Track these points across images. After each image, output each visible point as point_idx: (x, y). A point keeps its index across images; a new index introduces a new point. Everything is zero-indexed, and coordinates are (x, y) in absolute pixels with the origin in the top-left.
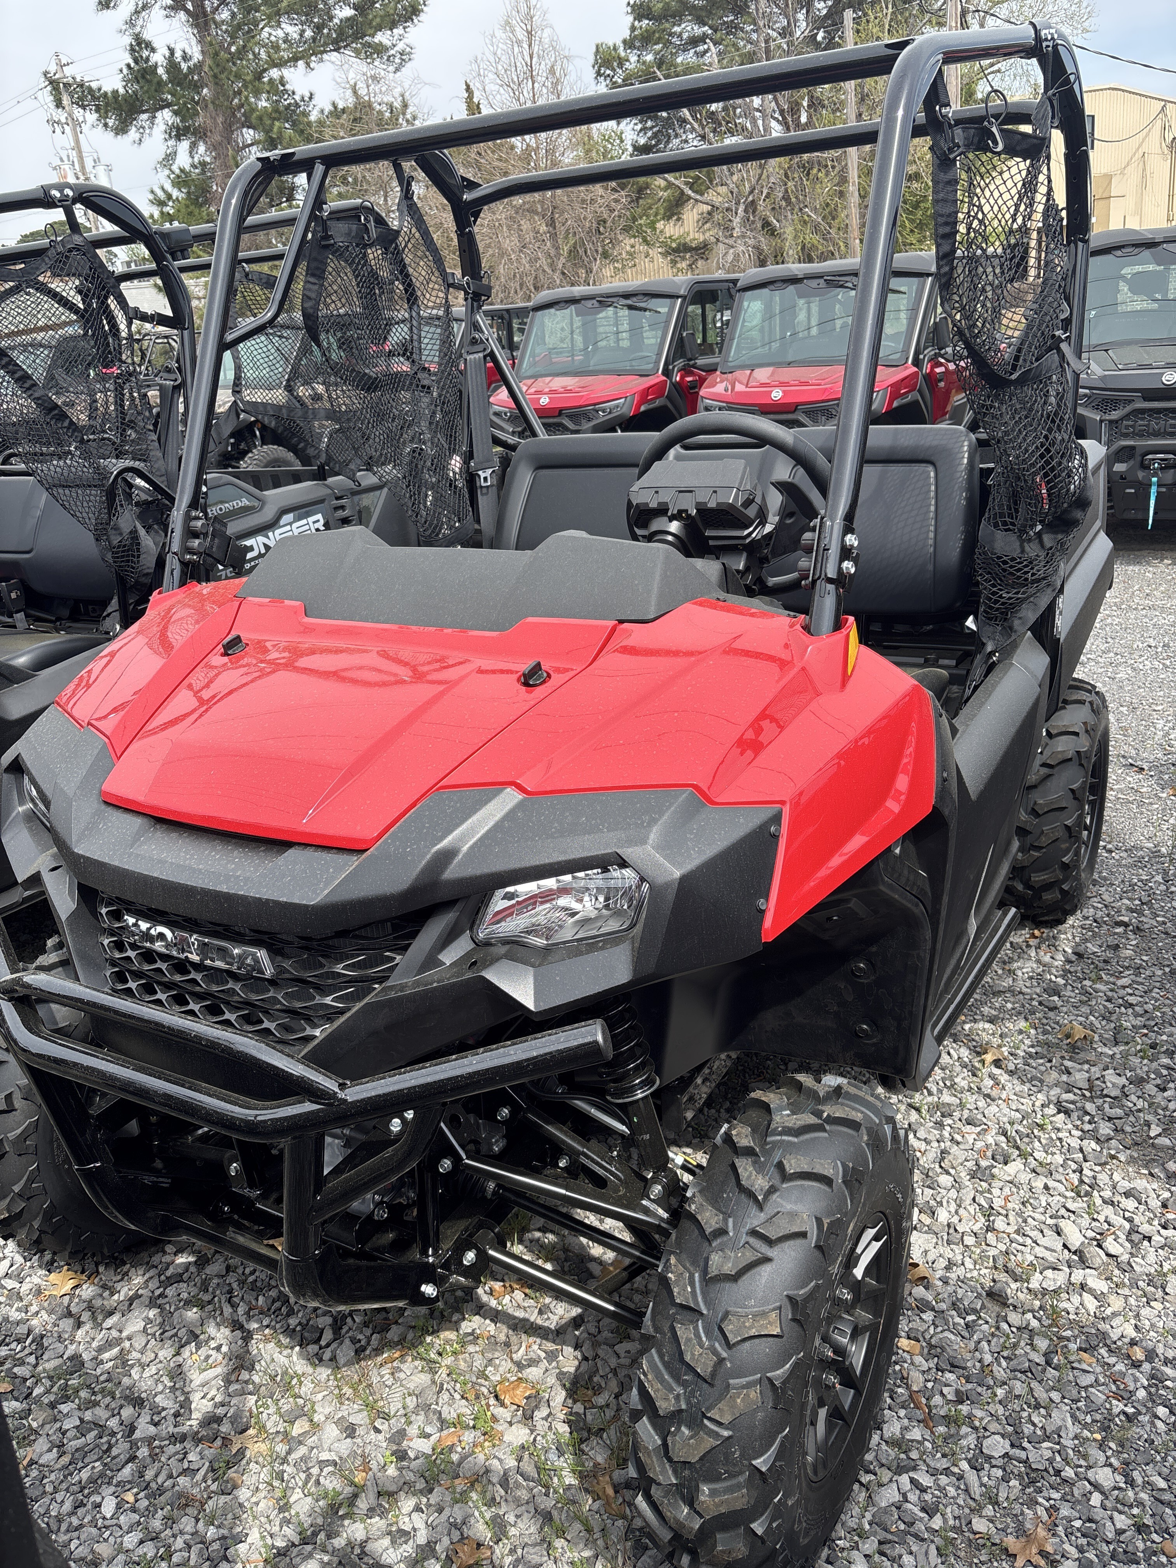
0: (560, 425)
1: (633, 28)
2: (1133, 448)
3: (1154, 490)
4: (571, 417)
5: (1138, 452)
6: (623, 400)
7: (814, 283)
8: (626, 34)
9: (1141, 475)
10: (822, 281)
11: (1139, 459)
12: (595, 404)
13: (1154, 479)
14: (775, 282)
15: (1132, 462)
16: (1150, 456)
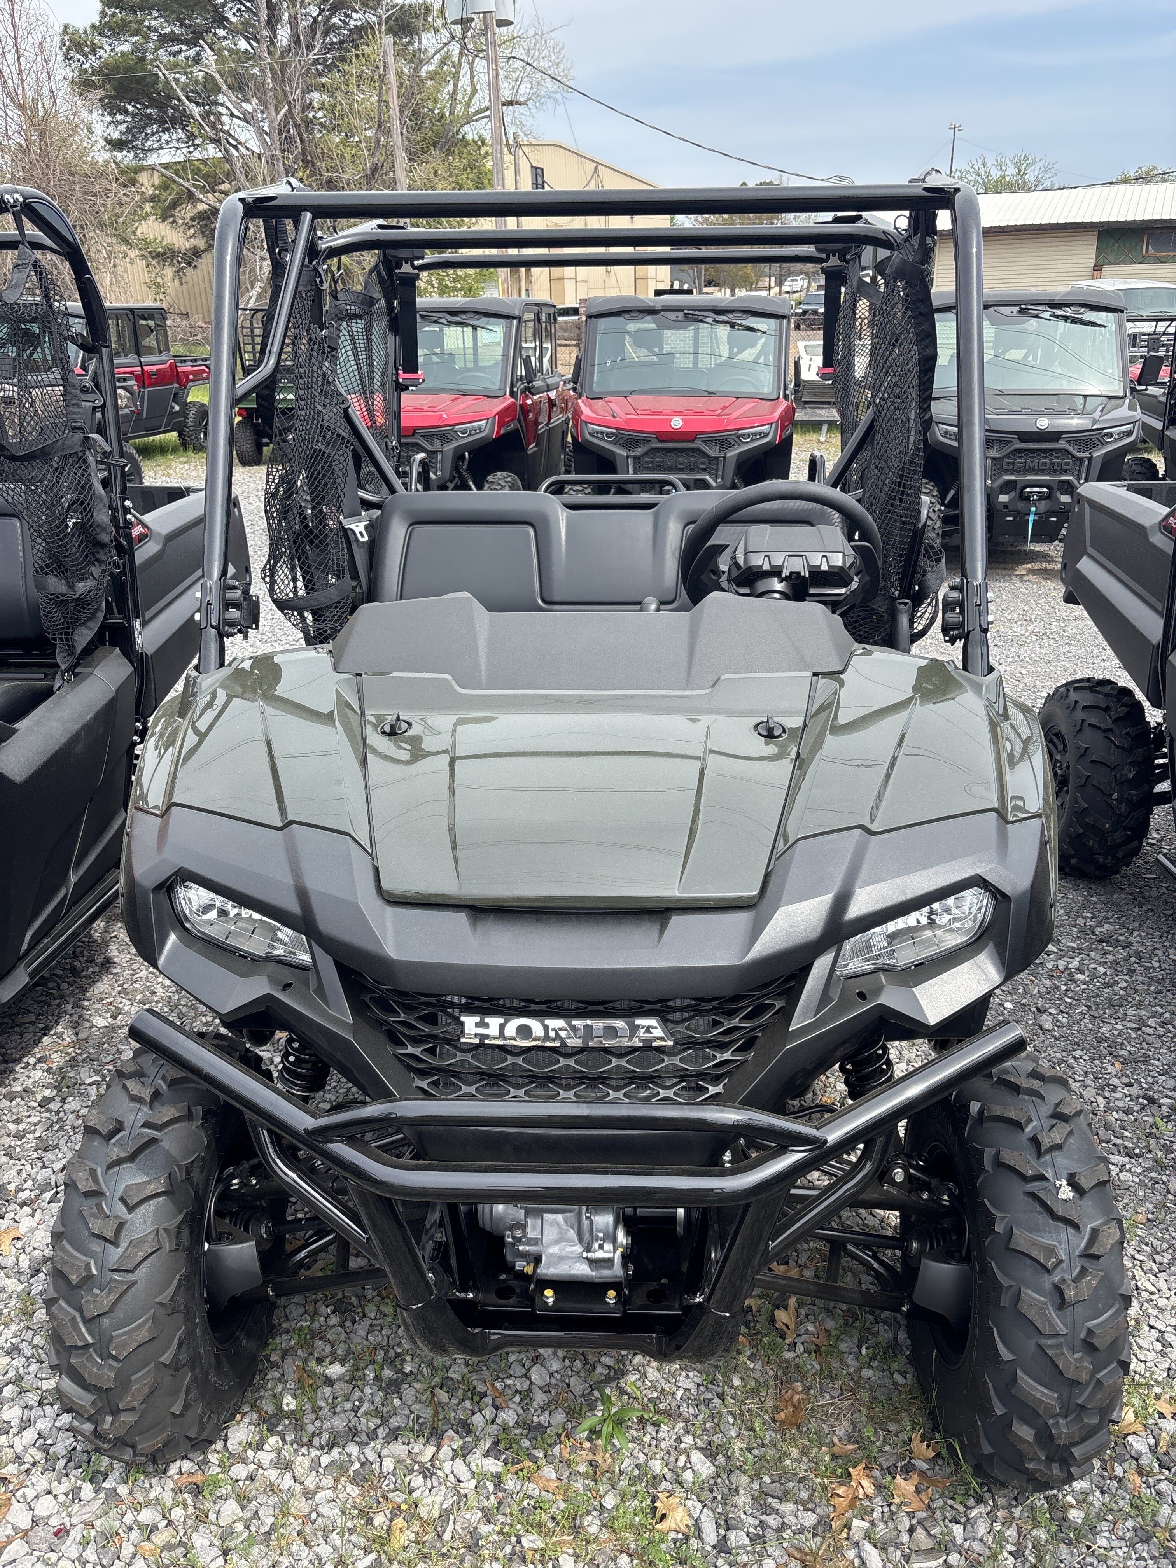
0: (417, 444)
1: (103, 14)
2: (1015, 482)
3: (1031, 518)
4: (425, 437)
5: (1019, 486)
6: (484, 422)
7: (672, 316)
8: (96, 20)
9: (1020, 505)
10: (681, 314)
11: (1018, 491)
12: (455, 425)
13: (1033, 509)
14: (630, 311)
15: (1013, 494)
16: (1028, 490)
